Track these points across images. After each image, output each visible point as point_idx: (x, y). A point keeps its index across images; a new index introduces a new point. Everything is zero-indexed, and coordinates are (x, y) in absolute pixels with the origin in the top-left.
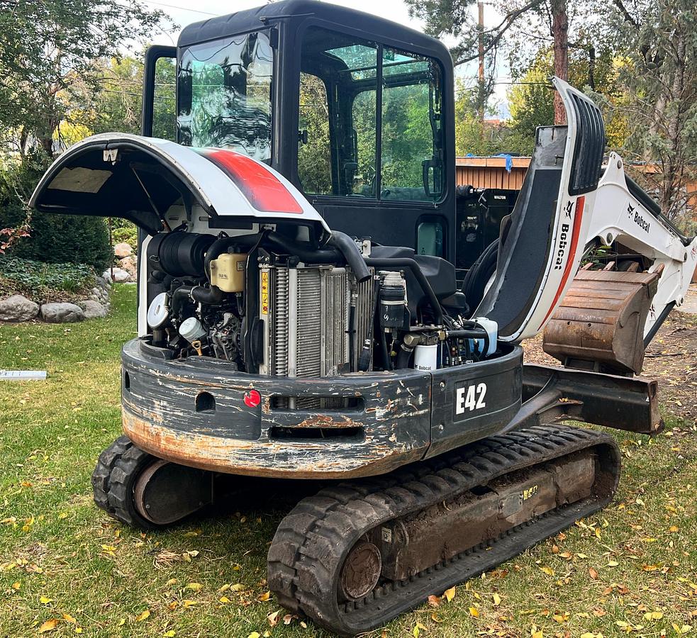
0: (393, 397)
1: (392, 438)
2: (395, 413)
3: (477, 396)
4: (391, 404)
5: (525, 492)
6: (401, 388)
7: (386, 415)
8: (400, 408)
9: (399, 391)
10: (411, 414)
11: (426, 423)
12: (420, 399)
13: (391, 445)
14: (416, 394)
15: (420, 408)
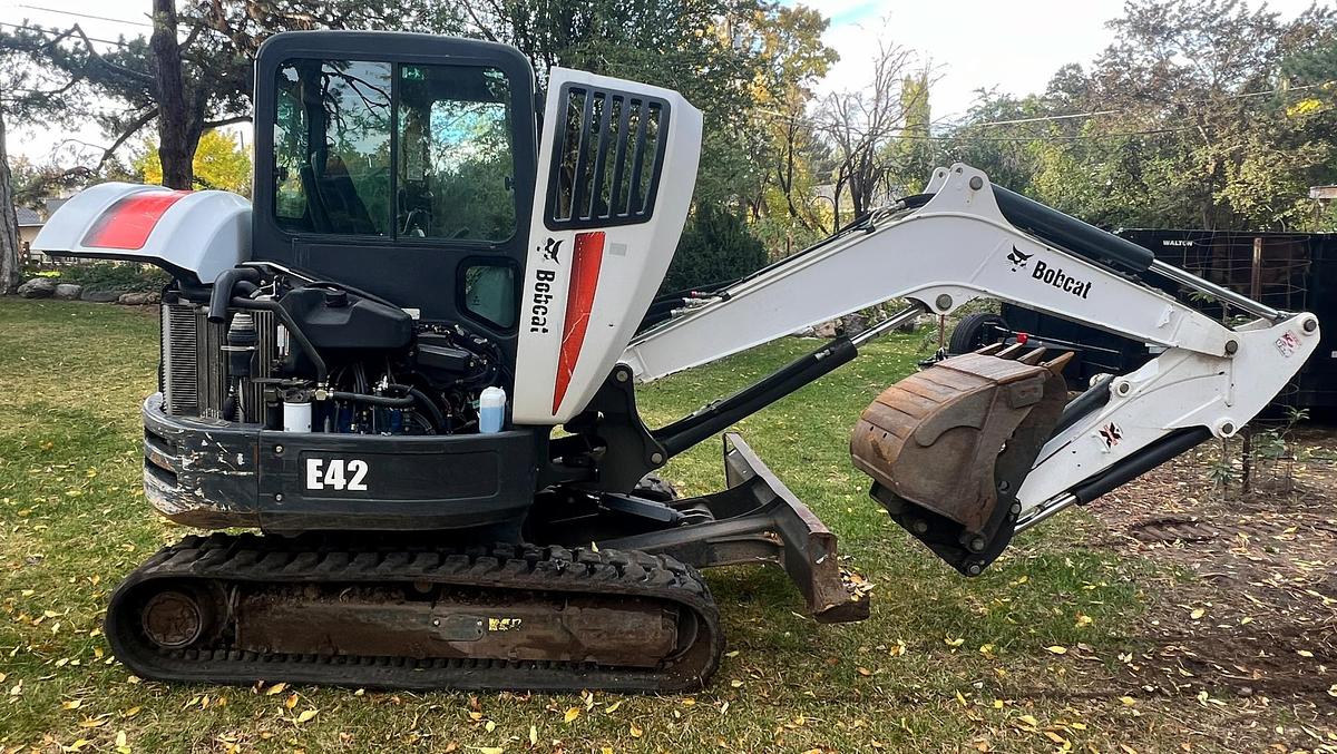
0: (199, 448)
1: (198, 492)
2: (199, 467)
3: (349, 476)
4: (195, 456)
5: (492, 622)
6: (207, 440)
7: (190, 466)
8: (207, 462)
9: (204, 443)
10: (225, 472)
11: (253, 488)
12: (240, 459)
13: (198, 499)
14: (234, 453)
15: (240, 468)
